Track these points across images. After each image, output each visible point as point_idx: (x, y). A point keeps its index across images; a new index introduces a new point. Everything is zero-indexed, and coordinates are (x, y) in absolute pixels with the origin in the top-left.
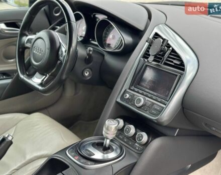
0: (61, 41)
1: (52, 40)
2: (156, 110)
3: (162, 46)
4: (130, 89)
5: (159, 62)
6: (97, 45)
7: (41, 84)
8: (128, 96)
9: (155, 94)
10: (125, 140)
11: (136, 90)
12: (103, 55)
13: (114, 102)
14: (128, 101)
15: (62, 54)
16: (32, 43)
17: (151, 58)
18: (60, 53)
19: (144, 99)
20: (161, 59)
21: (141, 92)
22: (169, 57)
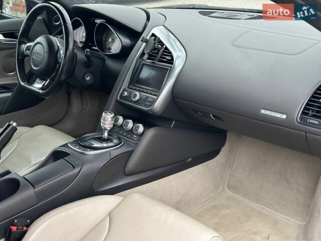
0: (59, 45)
1: (50, 44)
2: (150, 101)
3: (155, 43)
4: (128, 88)
5: (153, 60)
6: (97, 51)
7: (42, 89)
8: (126, 93)
9: (150, 89)
10: (125, 134)
11: (134, 88)
12: (104, 60)
13: (114, 101)
14: (126, 98)
15: (60, 56)
16: (31, 49)
17: (146, 56)
18: (58, 56)
19: (140, 94)
20: (155, 57)
21: (138, 89)
22: (163, 54)
